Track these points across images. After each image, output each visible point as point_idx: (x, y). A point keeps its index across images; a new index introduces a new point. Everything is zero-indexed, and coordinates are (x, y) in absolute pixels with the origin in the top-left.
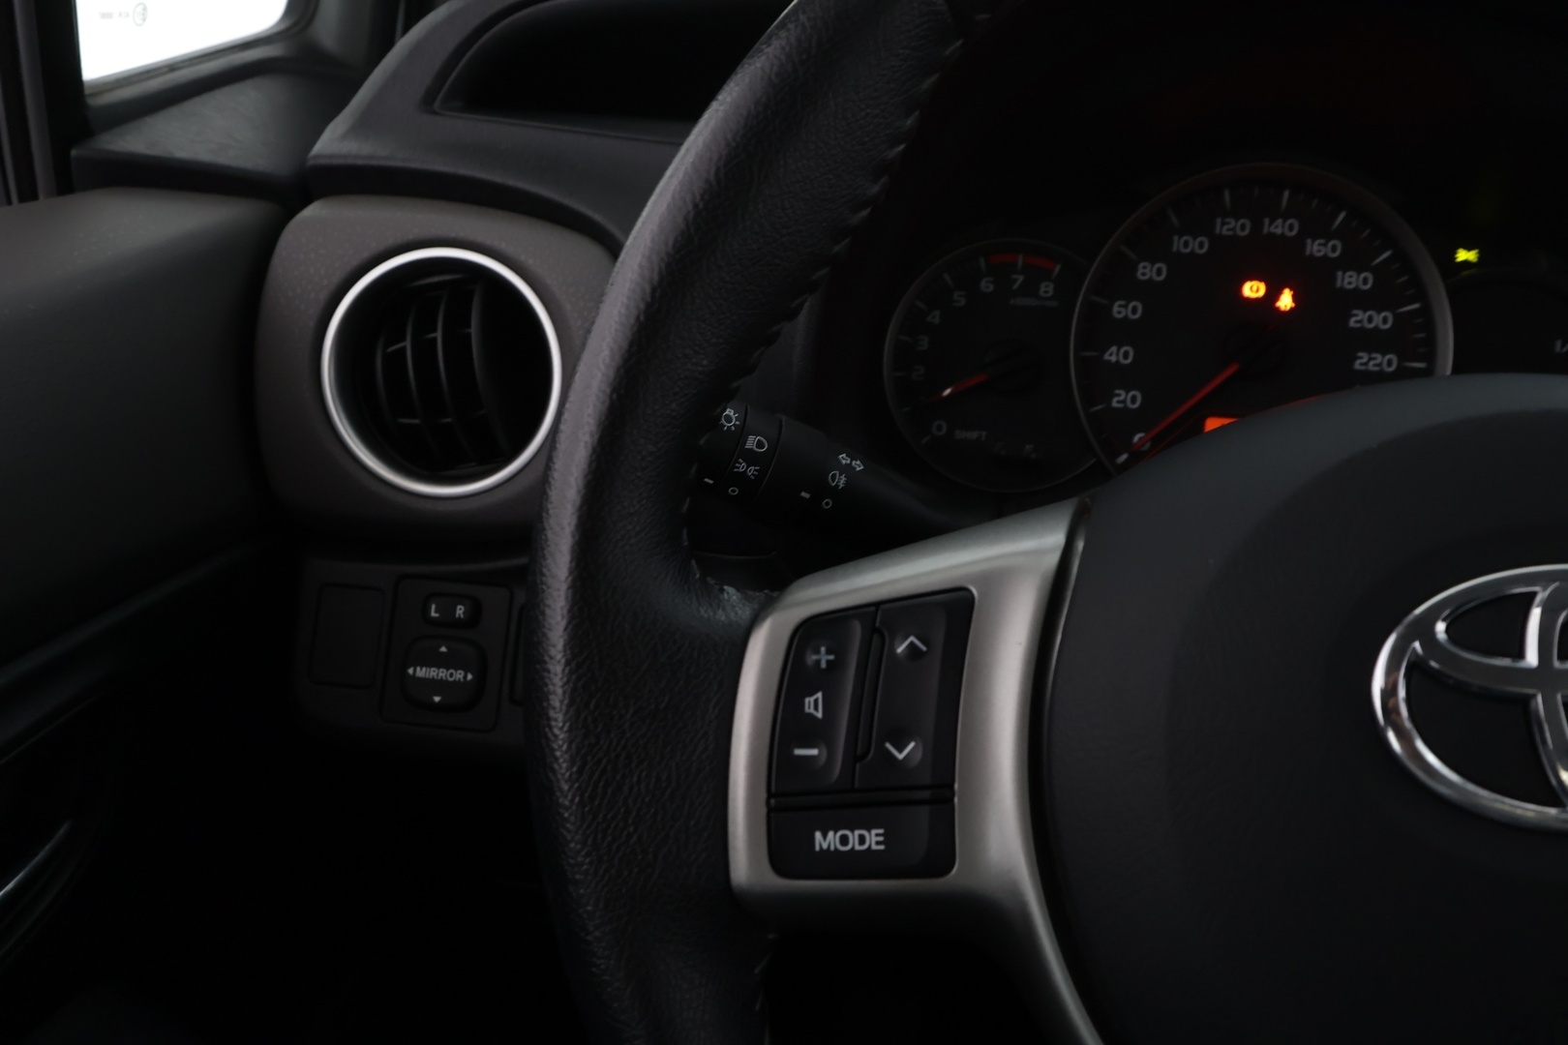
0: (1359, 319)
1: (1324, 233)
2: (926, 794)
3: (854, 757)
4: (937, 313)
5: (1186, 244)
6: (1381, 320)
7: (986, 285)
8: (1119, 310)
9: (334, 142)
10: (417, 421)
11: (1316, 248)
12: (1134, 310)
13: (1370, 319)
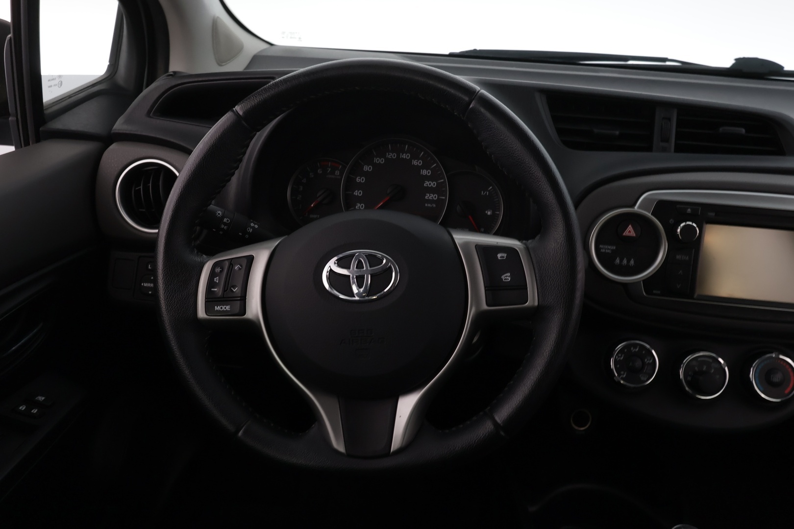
0: (427, 184)
1: (418, 158)
2: (239, 298)
3: (225, 290)
4: (305, 179)
5: (378, 160)
6: (433, 184)
7: (320, 171)
8: (358, 180)
9: (120, 125)
10: (144, 210)
11: (415, 162)
12: (363, 180)
13: (430, 184)
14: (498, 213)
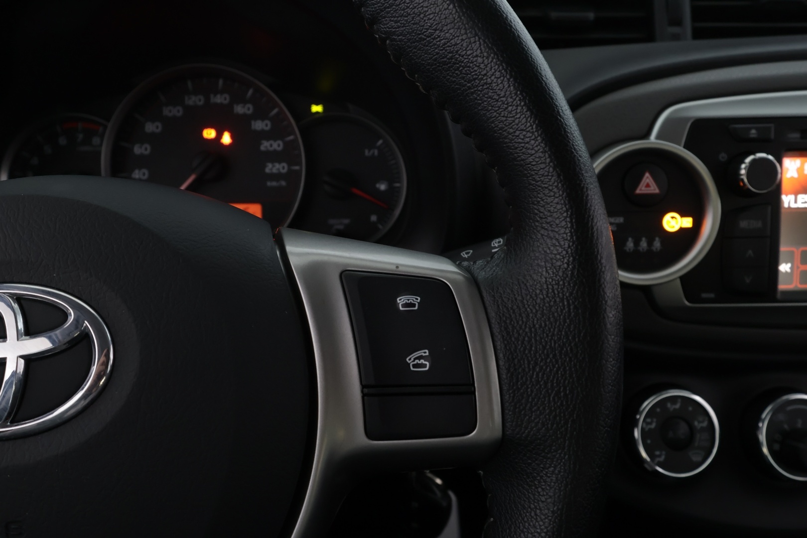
0: (265, 145)
1: (243, 101)
4: (36, 158)
5: (170, 111)
6: (276, 145)
7: (63, 141)
8: (138, 150)
11: (240, 109)
12: (146, 149)
13: (271, 146)
14: (397, 185)
